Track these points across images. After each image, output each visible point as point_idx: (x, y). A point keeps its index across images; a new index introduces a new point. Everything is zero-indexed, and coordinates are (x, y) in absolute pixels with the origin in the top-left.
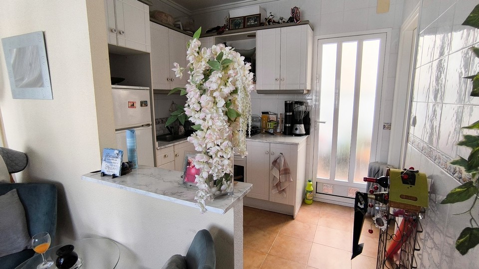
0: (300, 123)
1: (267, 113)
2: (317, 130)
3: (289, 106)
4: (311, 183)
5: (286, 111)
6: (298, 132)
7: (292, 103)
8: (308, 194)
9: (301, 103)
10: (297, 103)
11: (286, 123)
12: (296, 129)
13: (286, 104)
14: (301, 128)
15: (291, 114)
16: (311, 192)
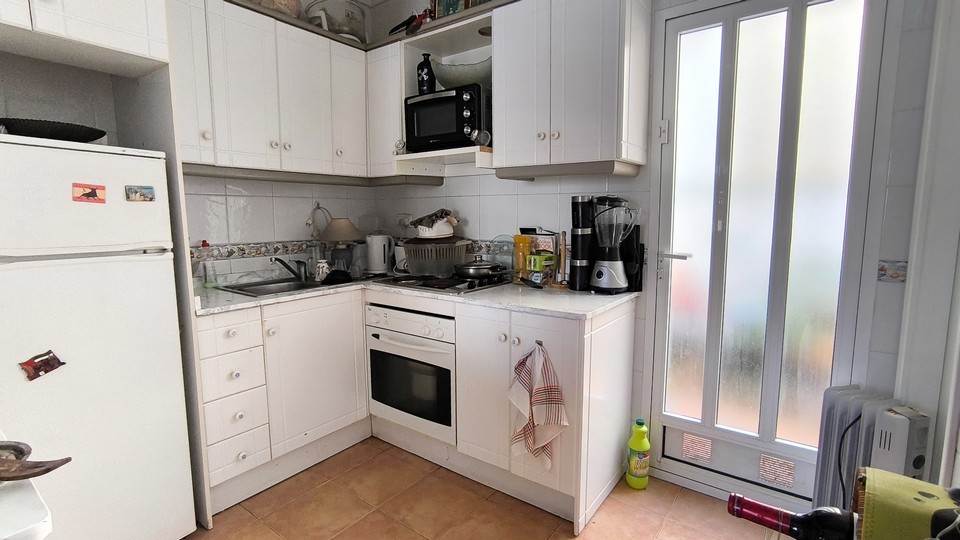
0: (612, 258)
3: (583, 212)
4: (645, 428)
5: (575, 225)
6: (604, 283)
7: (591, 202)
8: (635, 460)
9: (614, 202)
10: (602, 200)
11: (574, 257)
12: (600, 274)
13: (575, 205)
14: (614, 272)
15: (588, 231)
16: (643, 454)
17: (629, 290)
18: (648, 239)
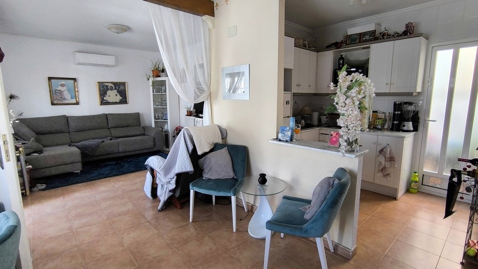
0: (408, 121)
1: (376, 112)
2: (426, 127)
3: (397, 106)
4: (417, 174)
5: (395, 110)
6: (405, 128)
7: (401, 104)
8: (413, 184)
9: (410, 104)
10: (406, 103)
11: (394, 120)
12: (404, 126)
13: (395, 104)
14: (409, 125)
15: (399, 112)
16: (416, 182)
17: (413, 131)
18: (421, 115)
